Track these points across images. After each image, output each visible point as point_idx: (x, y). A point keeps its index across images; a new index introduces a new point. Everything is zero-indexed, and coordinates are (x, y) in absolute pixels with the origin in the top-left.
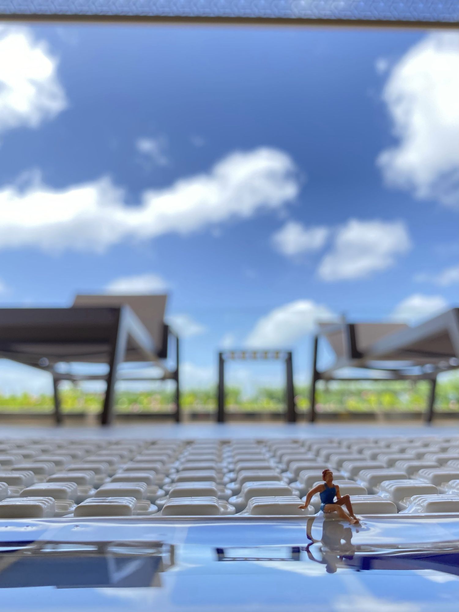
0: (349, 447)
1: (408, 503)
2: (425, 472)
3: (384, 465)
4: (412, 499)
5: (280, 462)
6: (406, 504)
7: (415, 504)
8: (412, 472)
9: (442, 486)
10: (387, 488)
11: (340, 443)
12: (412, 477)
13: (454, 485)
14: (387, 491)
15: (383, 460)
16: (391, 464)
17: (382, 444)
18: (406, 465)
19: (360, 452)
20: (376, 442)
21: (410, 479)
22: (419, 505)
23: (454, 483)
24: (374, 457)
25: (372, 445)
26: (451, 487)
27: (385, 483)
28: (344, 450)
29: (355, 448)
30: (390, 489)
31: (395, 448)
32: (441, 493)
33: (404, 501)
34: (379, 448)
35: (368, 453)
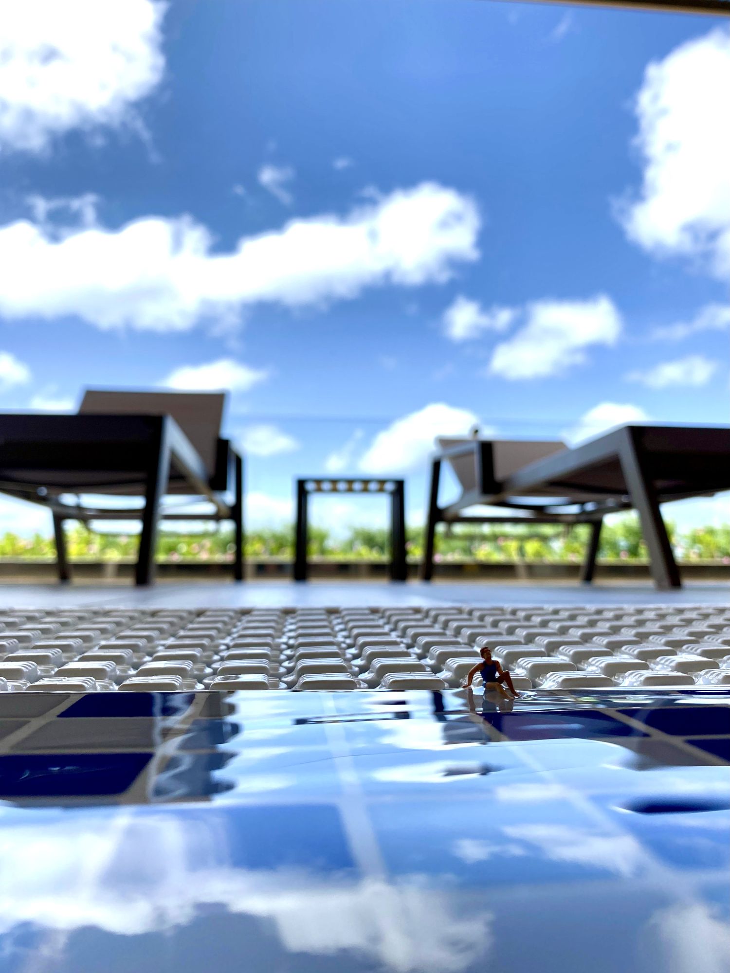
0: (482, 618)
1: (544, 680)
2: (566, 649)
3: (523, 641)
4: (548, 675)
5: (403, 635)
6: (542, 680)
7: (550, 680)
8: (552, 648)
9: (582, 663)
10: (523, 665)
11: (470, 613)
12: (552, 654)
13: (593, 663)
14: (524, 668)
15: (521, 633)
16: (530, 639)
17: (521, 614)
18: (546, 640)
19: (495, 624)
20: (514, 612)
21: (549, 656)
22: (554, 681)
23: (594, 660)
24: (511, 631)
25: (509, 617)
26: (590, 665)
27: (521, 661)
28: (476, 622)
29: (489, 620)
30: (526, 666)
31: (537, 620)
32: (578, 670)
33: (541, 678)
34: (518, 620)
35: (504, 626)
